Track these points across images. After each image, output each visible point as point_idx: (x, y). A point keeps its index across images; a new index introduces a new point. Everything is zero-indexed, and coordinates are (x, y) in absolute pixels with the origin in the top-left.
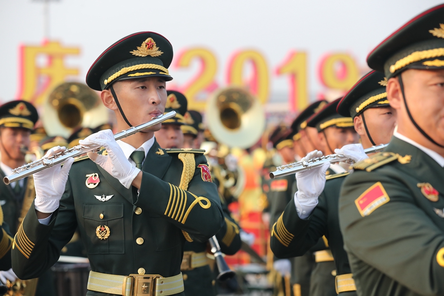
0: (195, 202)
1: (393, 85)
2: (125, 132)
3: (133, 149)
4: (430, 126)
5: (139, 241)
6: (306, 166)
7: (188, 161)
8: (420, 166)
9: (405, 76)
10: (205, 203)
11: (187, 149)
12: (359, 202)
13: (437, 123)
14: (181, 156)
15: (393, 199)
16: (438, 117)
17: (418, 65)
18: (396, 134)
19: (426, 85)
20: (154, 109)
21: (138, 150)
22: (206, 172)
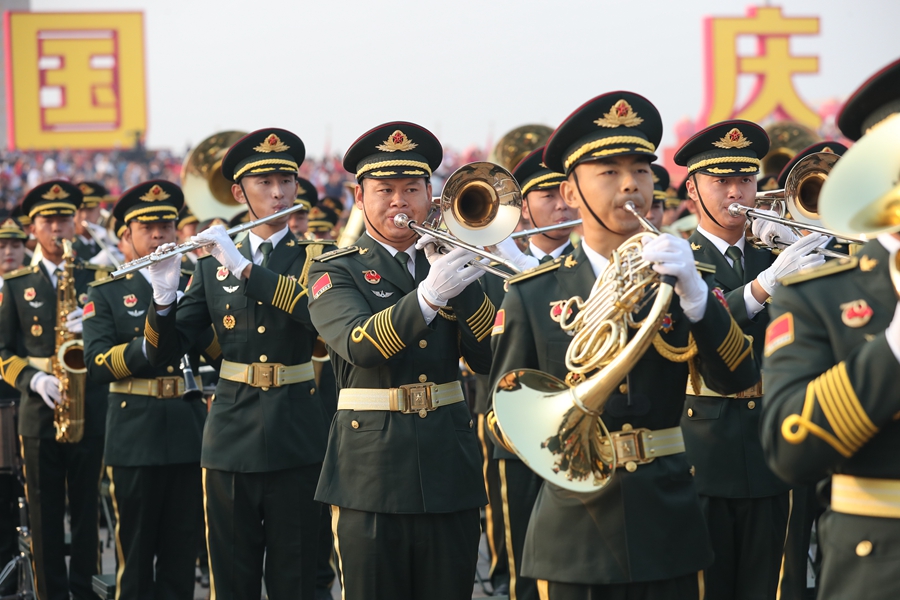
2: (252, 223)
3: (261, 241)
4: (378, 225)
5: (261, 330)
16: (384, 217)
20: (277, 203)
21: (266, 241)
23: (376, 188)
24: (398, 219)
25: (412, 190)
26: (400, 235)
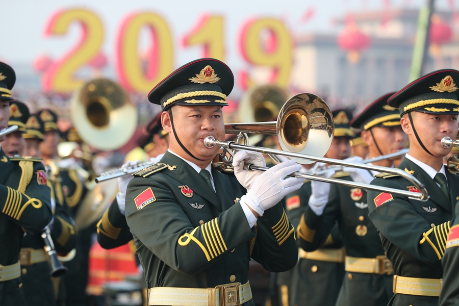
0: (28, 203)
1: (165, 116)
4: (190, 146)
6: (126, 173)
7: (26, 168)
8: (183, 172)
9: (173, 109)
10: (36, 203)
11: (27, 158)
12: (136, 200)
13: (195, 143)
14: (21, 164)
15: (159, 200)
16: (195, 139)
17: (181, 102)
18: (169, 150)
19: (186, 116)
22: (42, 176)
23: (188, 114)
24: (207, 140)
25: (216, 116)
26: (208, 154)
